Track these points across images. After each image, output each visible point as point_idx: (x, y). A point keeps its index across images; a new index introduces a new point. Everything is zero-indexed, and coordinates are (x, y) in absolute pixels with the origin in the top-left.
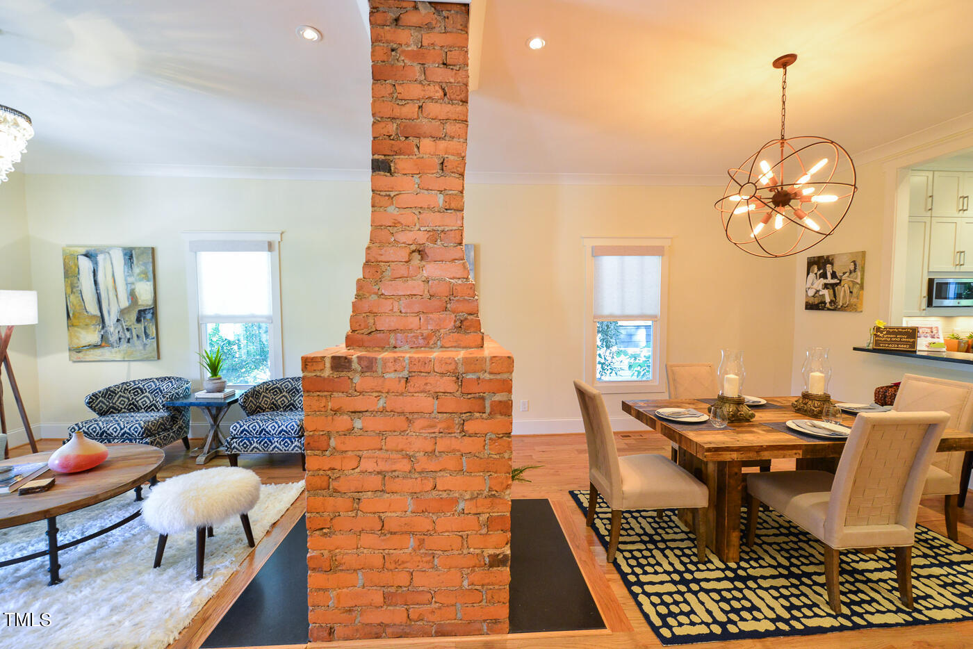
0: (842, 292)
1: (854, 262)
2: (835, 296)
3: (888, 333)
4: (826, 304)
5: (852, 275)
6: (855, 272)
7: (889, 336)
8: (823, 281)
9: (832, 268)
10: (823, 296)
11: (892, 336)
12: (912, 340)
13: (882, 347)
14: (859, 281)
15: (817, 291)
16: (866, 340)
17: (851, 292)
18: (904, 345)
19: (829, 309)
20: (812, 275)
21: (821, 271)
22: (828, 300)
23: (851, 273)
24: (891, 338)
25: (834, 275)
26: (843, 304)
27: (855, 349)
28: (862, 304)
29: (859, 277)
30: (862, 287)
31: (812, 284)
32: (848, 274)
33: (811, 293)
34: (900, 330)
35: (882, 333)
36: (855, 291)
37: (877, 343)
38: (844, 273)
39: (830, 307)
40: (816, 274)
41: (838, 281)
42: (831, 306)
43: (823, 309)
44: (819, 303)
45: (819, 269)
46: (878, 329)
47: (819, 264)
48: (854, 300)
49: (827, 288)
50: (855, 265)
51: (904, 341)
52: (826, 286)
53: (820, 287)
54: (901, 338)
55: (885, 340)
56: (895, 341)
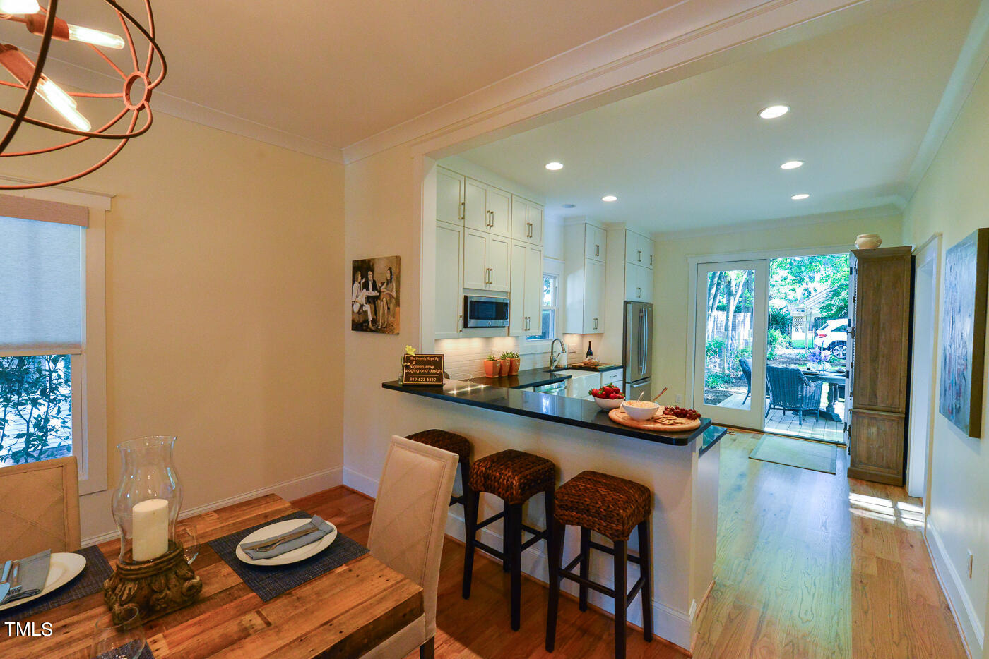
0: (382, 304)
1: (390, 269)
2: (376, 314)
3: (418, 363)
4: (368, 323)
5: (389, 286)
6: (391, 282)
7: (418, 367)
8: (365, 293)
9: (373, 278)
10: (366, 311)
11: (421, 367)
12: (438, 371)
13: (413, 380)
14: (394, 294)
15: (362, 306)
16: (395, 375)
17: (389, 308)
18: (431, 377)
19: (372, 331)
20: (356, 285)
21: (364, 280)
22: (370, 319)
23: (387, 284)
24: (420, 369)
25: (375, 288)
26: (383, 325)
27: (385, 386)
28: (398, 325)
29: (394, 290)
30: (398, 304)
31: (357, 297)
32: (385, 284)
33: (356, 309)
34: (428, 359)
35: (411, 364)
36: (392, 306)
37: (407, 379)
38: (383, 283)
39: (372, 328)
40: (360, 283)
41: (378, 294)
42: (373, 325)
43: (366, 330)
44: (362, 323)
45: (362, 279)
46: (408, 358)
47: (362, 268)
48: (391, 319)
49: (370, 303)
50: (391, 273)
51: (432, 373)
52: (370, 300)
53: (363, 301)
54: (429, 369)
55: (414, 373)
56: (424, 373)
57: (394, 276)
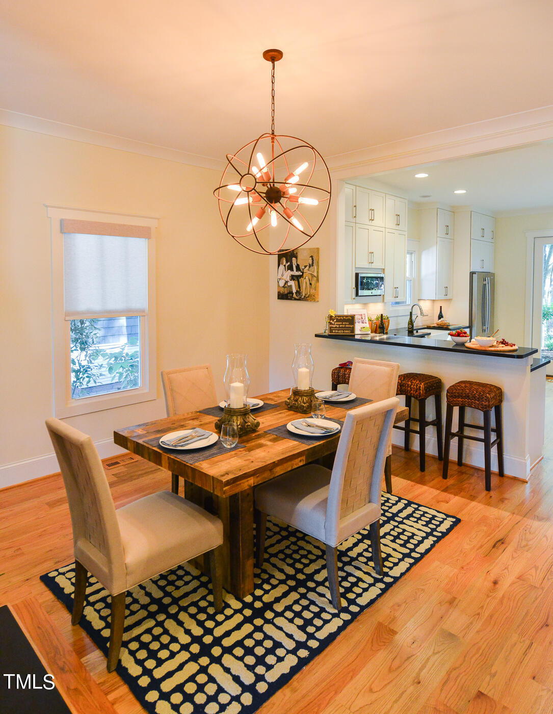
0: (304, 282)
1: (312, 257)
2: (299, 287)
3: (338, 321)
4: (293, 294)
5: (310, 268)
6: (313, 266)
7: (338, 323)
8: (290, 273)
9: (297, 262)
10: (291, 286)
11: (339, 323)
12: (352, 326)
13: (335, 332)
14: (315, 274)
15: (286, 282)
16: (323, 328)
17: (311, 284)
18: (347, 330)
19: (295, 299)
20: (282, 267)
21: (289, 263)
22: (294, 291)
23: (310, 267)
24: (339, 325)
25: (298, 268)
26: (305, 295)
27: (317, 336)
28: (318, 295)
29: (316, 271)
30: (318, 280)
31: (282, 275)
32: (308, 267)
33: (282, 283)
34: (345, 318)
35: (333, 321)
36: (313, 283)
37: (331, 331)
38: (305, 267)
39: (297, 298)
40: (285, 266)
41: (301, 274)
42: (297, 296)
43: (291, 299)
44: (288, 294)
45: (287, 262)
46: (331, 317)
47: (287, 256)
48: (313, 291)
49: (294, 280)
50: (313, 259)
51: (347, 327)
52: (293, 278)
53: (288, 279)
54: (345, 325)
55: (336, 327)
56: (342, 327)
57: (313, 261)
